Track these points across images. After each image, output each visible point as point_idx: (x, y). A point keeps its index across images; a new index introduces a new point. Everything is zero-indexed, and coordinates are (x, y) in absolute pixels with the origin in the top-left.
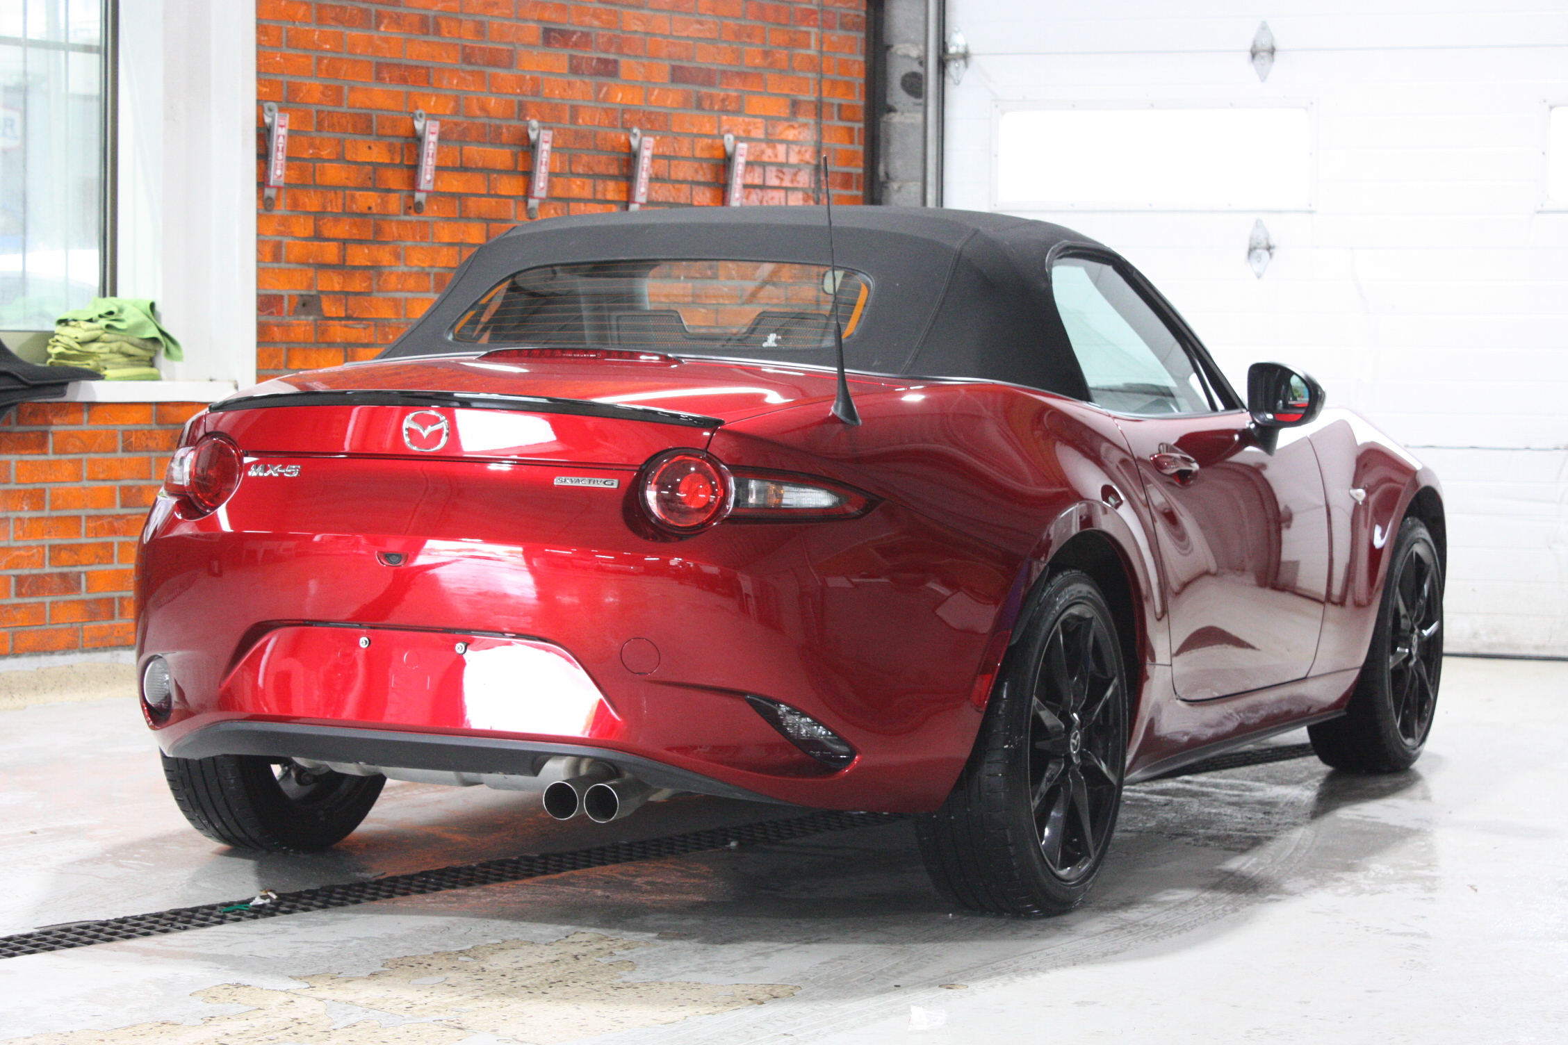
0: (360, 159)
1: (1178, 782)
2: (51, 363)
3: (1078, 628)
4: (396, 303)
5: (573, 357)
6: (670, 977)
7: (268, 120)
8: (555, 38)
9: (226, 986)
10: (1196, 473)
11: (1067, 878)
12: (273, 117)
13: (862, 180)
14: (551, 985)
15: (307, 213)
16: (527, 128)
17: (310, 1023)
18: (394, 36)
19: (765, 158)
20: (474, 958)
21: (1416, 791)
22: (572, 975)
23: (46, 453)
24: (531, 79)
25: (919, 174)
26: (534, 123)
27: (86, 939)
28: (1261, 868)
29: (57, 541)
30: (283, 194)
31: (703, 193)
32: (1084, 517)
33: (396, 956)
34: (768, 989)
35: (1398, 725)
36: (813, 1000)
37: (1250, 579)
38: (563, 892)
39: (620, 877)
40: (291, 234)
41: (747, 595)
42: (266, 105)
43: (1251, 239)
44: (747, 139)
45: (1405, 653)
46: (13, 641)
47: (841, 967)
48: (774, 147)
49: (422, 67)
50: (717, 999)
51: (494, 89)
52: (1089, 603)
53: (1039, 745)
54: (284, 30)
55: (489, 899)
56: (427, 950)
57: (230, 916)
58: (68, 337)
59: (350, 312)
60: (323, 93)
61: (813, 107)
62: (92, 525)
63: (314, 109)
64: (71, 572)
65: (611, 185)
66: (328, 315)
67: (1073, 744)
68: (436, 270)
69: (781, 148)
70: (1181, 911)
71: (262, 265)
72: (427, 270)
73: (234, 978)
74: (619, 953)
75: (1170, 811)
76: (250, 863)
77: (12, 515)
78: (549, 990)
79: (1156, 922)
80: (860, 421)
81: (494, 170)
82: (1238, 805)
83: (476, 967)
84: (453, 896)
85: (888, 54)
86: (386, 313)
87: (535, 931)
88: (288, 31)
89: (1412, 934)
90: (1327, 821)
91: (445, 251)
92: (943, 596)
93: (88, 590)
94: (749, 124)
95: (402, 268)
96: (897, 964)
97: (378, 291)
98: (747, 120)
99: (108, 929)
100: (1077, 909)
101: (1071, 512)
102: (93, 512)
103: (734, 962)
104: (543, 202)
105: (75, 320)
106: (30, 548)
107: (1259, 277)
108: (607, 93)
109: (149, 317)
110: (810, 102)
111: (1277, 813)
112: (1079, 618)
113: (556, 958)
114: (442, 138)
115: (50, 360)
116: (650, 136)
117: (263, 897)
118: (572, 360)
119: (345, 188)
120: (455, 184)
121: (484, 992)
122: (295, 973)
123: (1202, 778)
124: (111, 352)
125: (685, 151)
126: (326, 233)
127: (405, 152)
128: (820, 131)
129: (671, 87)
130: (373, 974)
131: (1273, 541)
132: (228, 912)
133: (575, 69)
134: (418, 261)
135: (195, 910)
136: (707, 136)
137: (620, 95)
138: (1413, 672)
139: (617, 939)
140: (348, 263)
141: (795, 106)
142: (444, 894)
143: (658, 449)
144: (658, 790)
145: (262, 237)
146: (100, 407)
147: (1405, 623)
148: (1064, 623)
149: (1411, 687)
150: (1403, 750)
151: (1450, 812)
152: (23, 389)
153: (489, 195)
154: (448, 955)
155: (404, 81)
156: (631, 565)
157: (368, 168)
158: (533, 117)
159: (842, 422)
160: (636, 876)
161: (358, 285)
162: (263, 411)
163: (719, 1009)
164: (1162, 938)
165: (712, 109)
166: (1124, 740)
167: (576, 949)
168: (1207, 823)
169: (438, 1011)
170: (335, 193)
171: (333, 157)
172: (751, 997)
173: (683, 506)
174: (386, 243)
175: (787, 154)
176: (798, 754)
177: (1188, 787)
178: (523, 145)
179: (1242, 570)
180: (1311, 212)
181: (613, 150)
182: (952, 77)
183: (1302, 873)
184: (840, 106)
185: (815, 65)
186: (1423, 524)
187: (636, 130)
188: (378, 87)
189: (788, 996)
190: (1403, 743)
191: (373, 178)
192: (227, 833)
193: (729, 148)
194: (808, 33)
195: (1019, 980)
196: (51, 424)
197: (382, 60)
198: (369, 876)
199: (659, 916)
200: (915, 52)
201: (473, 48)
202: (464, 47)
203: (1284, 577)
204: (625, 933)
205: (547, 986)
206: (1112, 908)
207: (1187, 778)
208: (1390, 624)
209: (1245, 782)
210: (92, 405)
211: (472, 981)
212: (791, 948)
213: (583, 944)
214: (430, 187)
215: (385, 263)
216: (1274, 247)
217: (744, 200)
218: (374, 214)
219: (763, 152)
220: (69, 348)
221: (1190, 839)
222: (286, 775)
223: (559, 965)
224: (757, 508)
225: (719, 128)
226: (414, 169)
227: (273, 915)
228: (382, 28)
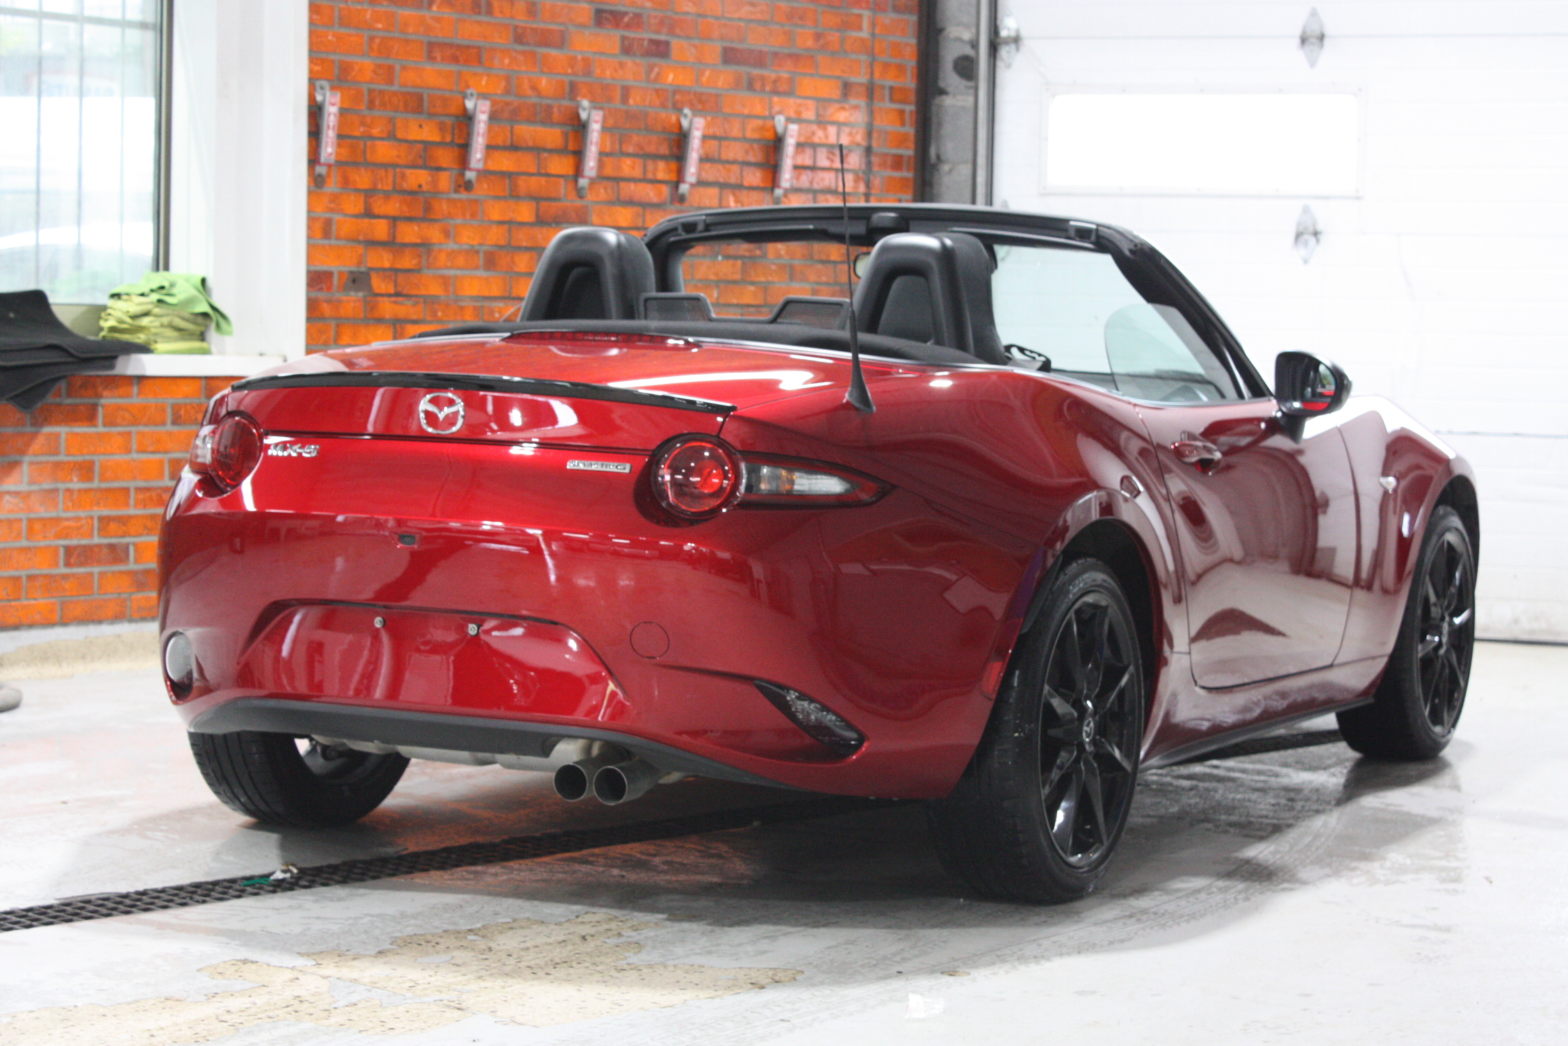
0: (411, 137)
1: (1205, 766)
2: (104, 337)
3: (1093, 617)
4: (445, 281)
5: (594, 340)
6: (674, 959)
7: (319, 98)
8: (607, 19)
9: (234, 962)
10: (1219, 461)
11: (1078, 865)
12: (324, 96)
13: (912, 162)
14: (556, 965)
15: (357, 190)
16: (577, 108)
17: (311, 1001)
18: (445, 16)
19: (816, 140)
20: (483, 937)
21: (1445, 779)
22: (577, 956)
23: (95, 426)
24: (583, 59)
25: (969, 155)
26: (585, 103)
27: (105, 911)
28: (1278, 856)
29: (106, 512)
30: (334, 171)
31: (754, 175)
32: (1104, 505)
33: (406, 934)
34: (770, 973)
35: (1427, 712)
36: (813, 985)
37: (1285, 566)
38: (580, 871)
39: (638, 855)
40: (341, 211)
41: (759, 581)
42: (318, 83)
43: (1299, 224)
44: (798, 120)
45: (1434, 641)
46: (62, 610)
47: (846, 952)
48: (825, 129)
49: (473, 47)
50: (719, 983)
51: (546, 70)
52: (1105, 592)
53: (1052, 732)
54: (336, 9)
55: (505, 877)
56: (437, 928)
57: (249, 889)
58: (118, 313)
59: (399, 289)
60: (374, 72)
61: (864, 89)
62: (141, 496)
63: (365, 87)
64: (120, 543)
65: (661, 165)
66: (377, 291)
67: (1086, 732)
68: (485, 248)
69: (832, 130)
70: (1191, 899)
71: (313, 242)
72: (477, 248)
73: (244, 953)
74: (627, 934)
75: (1195, 796)
76: (274, 838)
77: (61, 486)
78: (553, 971)
79: (1166, 911)
80: (874, 408)
81: (545, 150)
82: (1263, 790)
83: (484, 947)
84: (471, 873)
85: (941, 38)
86: (435, 290)
87: (547, 911)
88: (340, 10)
89: (1422, 927)
90: (1350, 808)
91: (494, 229)
92: (950, 581)
93: (136, 561)
94: (800, 105)
95: (452, 246)
96: (902, 950)
97: (428, 268)
98: (799, 101)
99: (128, 902)
100: (1089, 895)
101: (1090, 499)
102: (142, 484)
103: (740, 945)
104: (593, 181)
105: (127, 294)
106: (78, 519)
107: (1306, 261)
108: (658, 74)
109: (200, 291)
110: (861, 85)
111: (1300, 800)
112: (1095, 606)
113: (563, 938)
114: (493, 117)
115: (103, 334)
116: (700, 116)
117: (284, 872)
118: (593, 343)
119: (397, 165)
120: (505, 162)
121: (488, 973)
122: (303, 949)
123: (1230, 763)
124: (162, 326)
125: (736, 131)
126: (376, 211)
127: (456, 132)
128: (871, 112)
129: (722, 68)
130: (380, 952)
131: (1309, 528)
132: (248, 886)
133: (627, 49)
134: (468, 238)
135: (215, 883)
136: (758, 117)
137: (671, 77)
138: (1443, 661)
139: (627, 920)
140: (399, 240)
141: (847, 89)
142: (460, 872)
143: (672, 433)
144: (668, 773)
145: (312, 214)
146: (150, 381)
147: (1435, 612)
148: (1078, 612)
149: (1441, 674)
150: (1431, 738)
151: (1474, 801)
152: (72, 363)
153: (539, 174)
154: (457, 934)
155: (455, 60)
156: (646, 549)
157: (420, 146)
158: (584, 97)
159: (856, 409)
160: (655, 855)
161: (407, 262)
162: (287, 391)
163: (719, 993)
164: (1170, 927)
165: (763, 90)
166: (1139, 727)
167: (585, 930)
168: (1230, 809)
169: (440, 991)
170: (386, 171)
171: (384, 135)
172: (753, 981)
173: (696, 491)
174: (436, 220)
175: (838, 135)
176: (808, 741)
177: (1215, 772)
178: (573, 125)
179: (1274, 557)
180: (1358, 198)
181: (664, 130)
182: (1002, 60)
183: (1318, 861)
184: (891, 88)
185: (868, 48)
186: (1454, 512)
187: (687, 111)
188: (429, 66)
189: (789, 981)
190: (1431, 730)
191: (424, 156)
192: (252, 807)
193: (780, 129)
194: (860, 16)
195: (1022, 968)
196: (101, 396)
197: (434, 40)
198: (390, 851)
199: (672, 897)
200: (967, 35)
201: (525, 28)
202: (516, 27)
203: (1320, 564)
204: (636, 914)
205: (552, 967)
206: (1124, 896)
207: (1215, 762)
208: (1419, 612)
209: (1272, 768)
210: (141, 379)
211: (478, 960)
212: (799, 931)
213: (593, 924)
214: (480, 166)
215: (434, 241)
216: (1320, 233)
217: (795, 182)
218: (423, 192)
219: (813, 133)
220: (121, 322)
221: (1209, 826)
222: (313, 750)
223: (566, 946)
224: (771, 494)
225: (771, 108)
226: (464, 149)
227: (291, 889)
228: (434, 8)
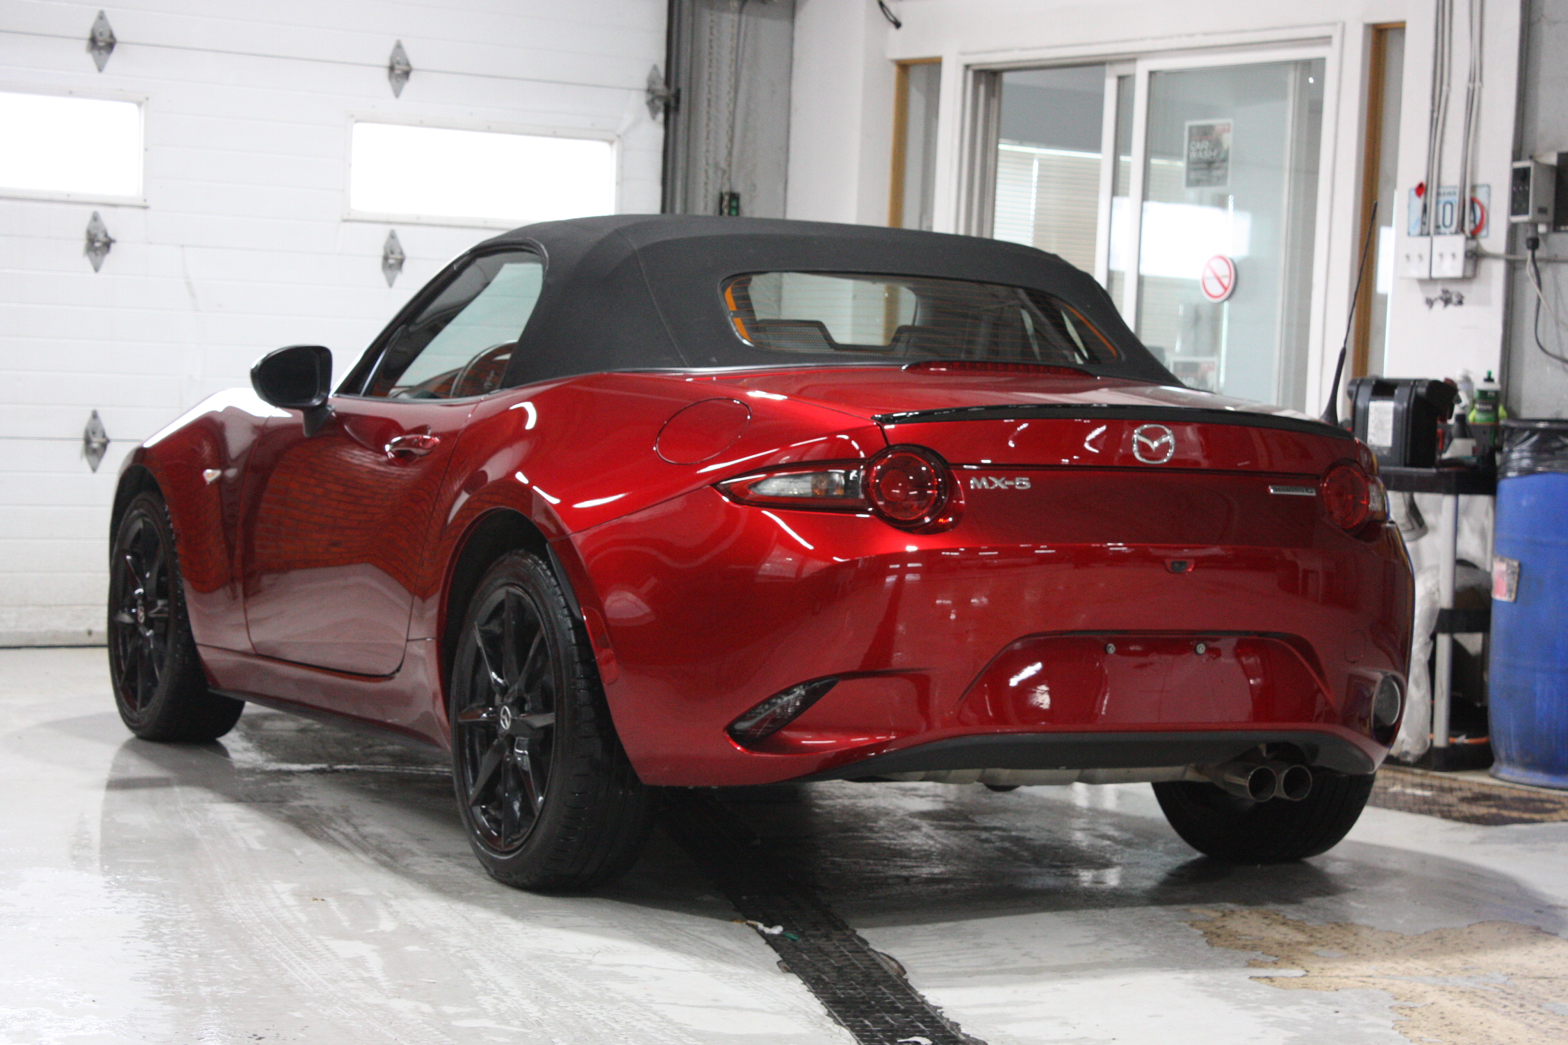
43: (88, 231)
180: (145, 208)
216: (111, 242)
